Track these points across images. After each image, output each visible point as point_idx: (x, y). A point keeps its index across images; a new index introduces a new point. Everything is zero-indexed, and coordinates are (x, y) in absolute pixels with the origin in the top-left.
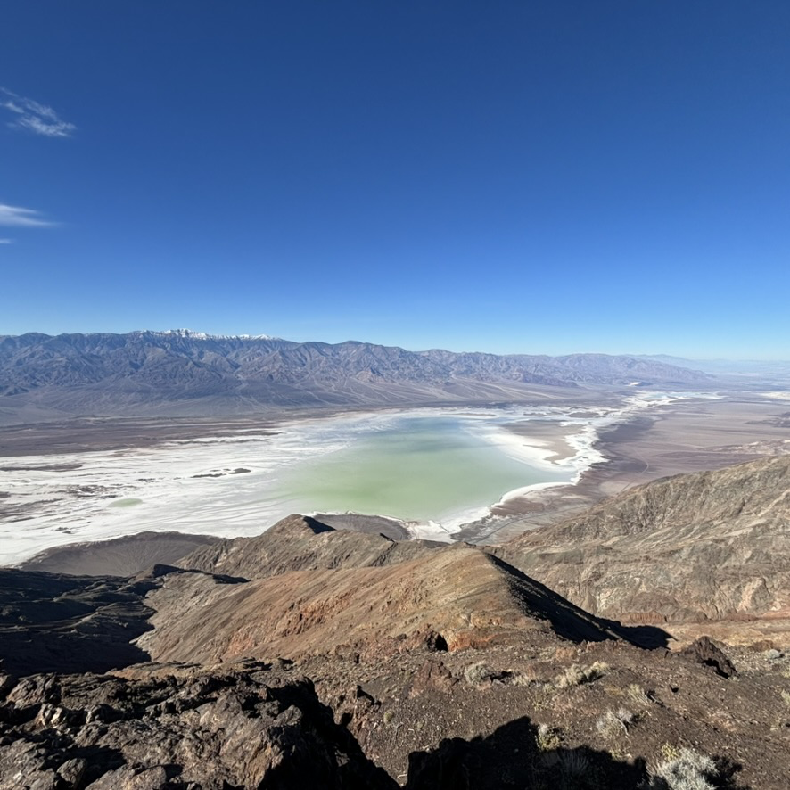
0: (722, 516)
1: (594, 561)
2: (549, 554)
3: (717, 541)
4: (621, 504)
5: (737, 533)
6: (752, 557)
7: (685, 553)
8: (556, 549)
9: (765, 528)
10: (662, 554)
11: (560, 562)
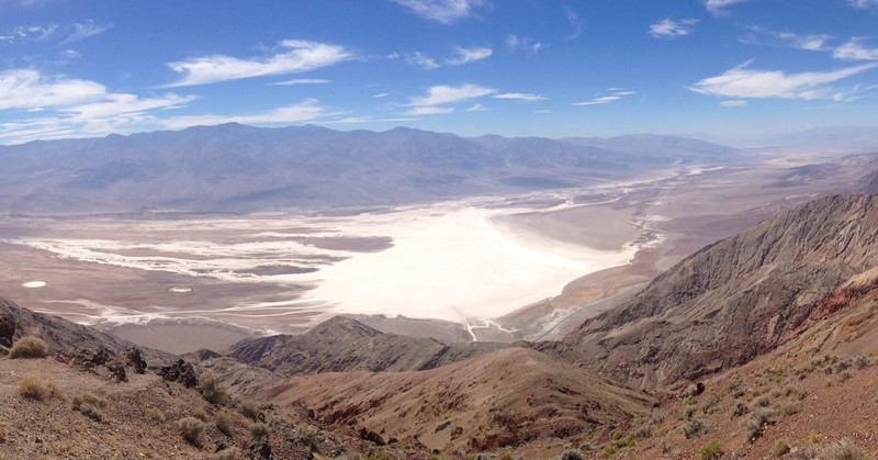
0: (751, 269)
1: (651, 336)
2: (609, 339)
3: (747, 292)
4: (673, 277)
5: (759, 282)
6: (771, 299)
7: (724, 312)
8: (615, 333)
9: (777, 271)
10: (708, 316)
11: (619, 344)
